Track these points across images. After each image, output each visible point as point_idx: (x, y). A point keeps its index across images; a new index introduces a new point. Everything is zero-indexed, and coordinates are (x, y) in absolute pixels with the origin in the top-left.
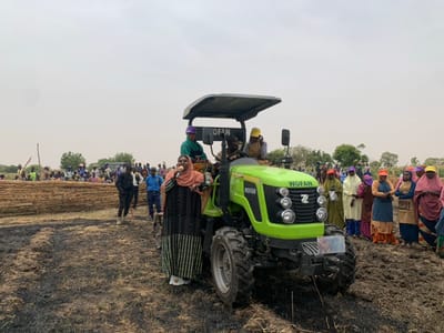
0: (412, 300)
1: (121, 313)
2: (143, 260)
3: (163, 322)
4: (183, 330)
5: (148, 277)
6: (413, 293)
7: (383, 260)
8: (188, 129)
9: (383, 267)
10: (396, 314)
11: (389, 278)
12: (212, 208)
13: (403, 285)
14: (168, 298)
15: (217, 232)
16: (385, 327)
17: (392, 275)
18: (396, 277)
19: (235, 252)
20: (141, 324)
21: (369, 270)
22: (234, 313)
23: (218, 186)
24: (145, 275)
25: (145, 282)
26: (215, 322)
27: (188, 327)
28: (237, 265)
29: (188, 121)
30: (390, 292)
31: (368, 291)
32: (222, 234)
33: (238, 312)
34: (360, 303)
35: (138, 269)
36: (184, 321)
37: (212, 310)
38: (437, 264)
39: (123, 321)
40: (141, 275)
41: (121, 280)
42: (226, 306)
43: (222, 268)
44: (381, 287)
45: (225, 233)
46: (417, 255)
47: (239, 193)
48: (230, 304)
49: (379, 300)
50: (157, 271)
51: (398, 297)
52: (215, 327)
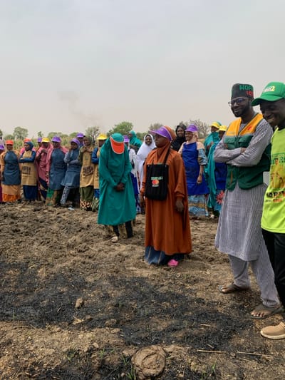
0: (33, 243)
6: (34, 238)
7: (12, 218)
9: (12, 223)
10: (21, 257)
11: (16, 231)
13: (27, 234)
17: (18, 228)
18: (22, 229)
30: (17, 242)
38: (53, 212)
44: (9, 240)
46: (40, 208)
49: (7, 251)
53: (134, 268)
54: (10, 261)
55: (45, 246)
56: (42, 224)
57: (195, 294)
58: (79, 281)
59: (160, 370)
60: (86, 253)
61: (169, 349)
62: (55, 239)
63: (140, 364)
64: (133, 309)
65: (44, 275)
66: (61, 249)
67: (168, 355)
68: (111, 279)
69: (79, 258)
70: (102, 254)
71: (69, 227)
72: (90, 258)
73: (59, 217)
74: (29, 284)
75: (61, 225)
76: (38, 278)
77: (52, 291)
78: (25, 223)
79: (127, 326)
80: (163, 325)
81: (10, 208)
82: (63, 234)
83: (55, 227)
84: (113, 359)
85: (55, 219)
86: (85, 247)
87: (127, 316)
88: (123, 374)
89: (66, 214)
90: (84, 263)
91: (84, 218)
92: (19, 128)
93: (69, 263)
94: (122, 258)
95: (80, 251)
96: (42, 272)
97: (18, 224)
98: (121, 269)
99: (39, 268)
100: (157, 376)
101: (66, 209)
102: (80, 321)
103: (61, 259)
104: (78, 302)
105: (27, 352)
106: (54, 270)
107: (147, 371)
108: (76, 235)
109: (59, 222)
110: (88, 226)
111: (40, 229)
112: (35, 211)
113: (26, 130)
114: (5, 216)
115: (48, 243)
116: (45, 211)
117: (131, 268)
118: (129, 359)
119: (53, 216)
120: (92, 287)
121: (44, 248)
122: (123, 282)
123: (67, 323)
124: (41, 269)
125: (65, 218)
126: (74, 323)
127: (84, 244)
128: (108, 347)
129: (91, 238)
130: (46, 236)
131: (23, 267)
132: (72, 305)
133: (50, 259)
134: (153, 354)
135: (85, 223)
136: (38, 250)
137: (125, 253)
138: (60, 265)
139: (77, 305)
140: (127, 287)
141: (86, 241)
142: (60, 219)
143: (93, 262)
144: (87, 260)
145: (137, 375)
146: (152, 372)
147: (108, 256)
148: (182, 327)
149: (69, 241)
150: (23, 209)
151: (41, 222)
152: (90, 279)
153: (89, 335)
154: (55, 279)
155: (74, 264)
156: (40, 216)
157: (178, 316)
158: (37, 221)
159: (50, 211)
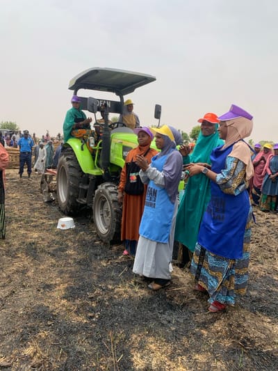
1: (17, 250)
2: (33, 210)
3: (53, 255)
4: (70, 261)
5: (38, 224)
8: (73, 98)
12: (94, 168)
14: (57, 238)
15: (100, 187)
19: (114, 201)
20: (35, 257)
22: (111, 248)
23: (100, 150)
24: (36, 221)
25: (35, 226)
26: (96, 255)
27: (75, 259)
28: (116, 211)
29: (73, 91)
32: (104, 188)
33: (115, 248)
35: (29, 217)
36: (71, 255)
37: (94, 246)
39: (20, 255)
40: (32, 221)
41: (14, 225)
42: (105, 243)
43: (102, 215)
45: (107, 187)
47: (118, 156)
48: (108, 242)
50: (45, 218)
52: (96, 258)
55: (254, 244)
62: (265, 241)
66: (270, 251)
73: (268, 222)
75: (270, 229)
83: (264, 230)
105: (239, 326)
109: (268, 227)
115: (257, 242)
119: (262, 220)
133: (259, 257)
142: (269, 224)
159: (259, 214)
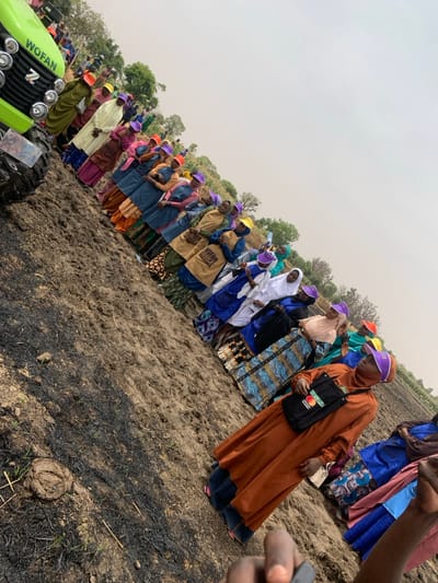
0: (65, 253)
6: (71, 249)
7: (72, 206)
9: (67, 211)
10: (39, 254)
11: (62, 223)
13: (69, 238)
16: (15, 259)
17: (67, 223)
18: (69, 227)
21: (50, 204)
30: (51, 235)
31: (29, 221)
34: (10, 226)
38: (118, 242)
44: (46, 226)
49: (33, 235)
51: (53, 244)
53: (132, 383)
54: (25, 247)
55: (73, 269)
56: (95, 244)
57: (162, 471)
58: (67, 336)
59: (49, 497)
60: (104, 318)
61: (78, 488)
62: (89, 272)
63: (38, 472)
64: (87, 417)
65: (42, 296)
66: (85, 287)
67: (72, 491)
68: (100, 369)
69: (92, 316)
70: (119, 335)
71: (115, 275)
72: (102, 326)
73: (118, 254)
74: (19, 288)
75: (111, 264)
76: (33, 293)
77: (32, 319)
78: (79, 225)
79: (66, 428)
80: (98, 464)
81: (81, 194)
82: (103, 275)
83: (103, 260)
84: (19, 441)
85: (112, 253)
86: (109, 311)
87: (75, 418)
88: (12, 463)
89: (128, 258)
90: (91, 325)
91: (141, 281)
92: (179, 119)
93: (76, 310)
94: (132, 360)
95: (100, 310)
96: (43, 291)
97: (72, 218)
98: (119, 369)
99: (44, 284)
100: (40, 499)
101: (133, 253)
102: (27, 374)
103: (74, 297)
104: (46, 356)
106: (56, 301)
107: (36, 484)
108: (114, 289)
109: (112, 260)
110: (136, 293)
111: (87, 246)
112: (102, 222)
113: (183, 128)
114: (67, 198)
115: (79, 268)
116: (112, 234)
117: (129, 379)
118: (34, 456)
119: (115, 246)
120: (73, 356)
121: (70, 270)
122: (107, 383)
123: (13, 363)
124: (45, 287)
125: (123, 260)
126: (20, 371)
127: (112, 308)
128: (26, 425)
129: (124, 308)
130: (84, 260)
131: (31, 267)
132: (36, 352)
133: (63, 287)
134: (58, 476)
135: (135, 287)
136: (62, 264)
137: (141, 359)
138: (66, 303)
139: (41, 357)
140: (105, 392)
141: (117, 306)
142: (116, 257)
143: (100, 334)
144: (97, 326)
145: (25, 478)
146: (41, 490)
147: (121, 343)
148: (113, 485)
149: (101, 289)
150: (92, 209)
151: (95, 240)
152: (79, 347)
153: (22, 396)
154: (48, 311)
155: (81, 316)
156: (99, 233)
157: (120, 472)
158: (93, 235)
159: (116, 238)
